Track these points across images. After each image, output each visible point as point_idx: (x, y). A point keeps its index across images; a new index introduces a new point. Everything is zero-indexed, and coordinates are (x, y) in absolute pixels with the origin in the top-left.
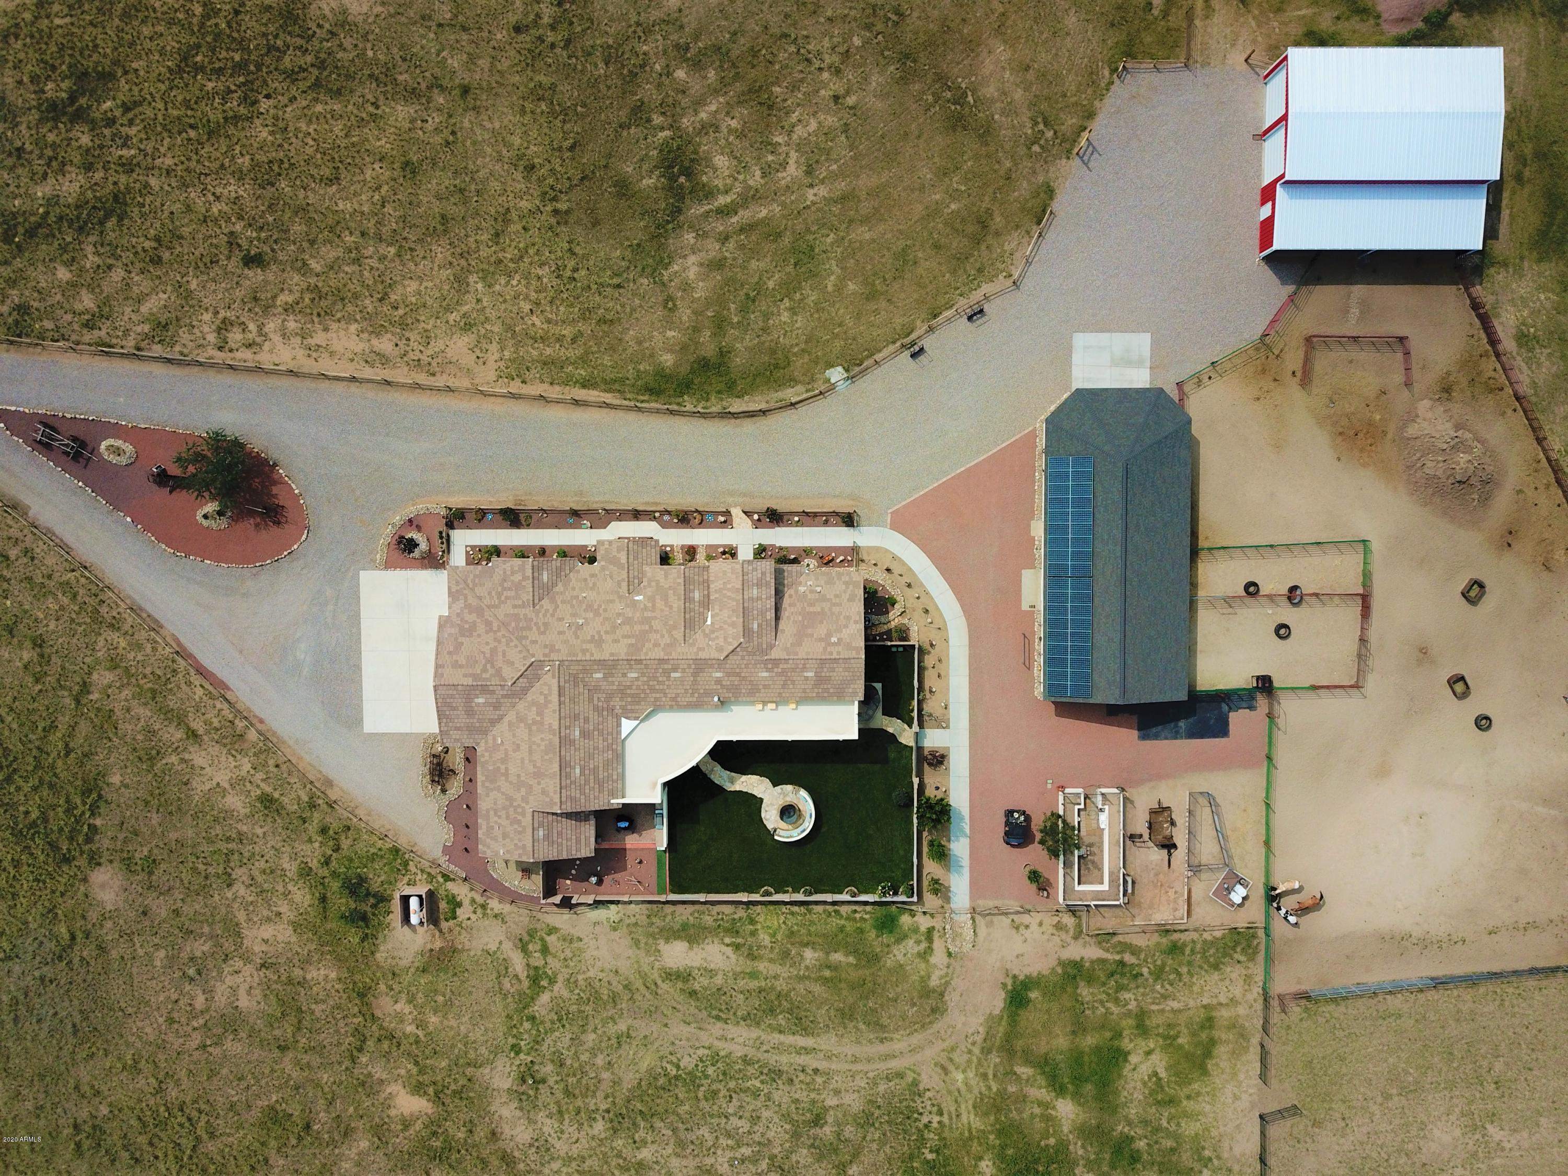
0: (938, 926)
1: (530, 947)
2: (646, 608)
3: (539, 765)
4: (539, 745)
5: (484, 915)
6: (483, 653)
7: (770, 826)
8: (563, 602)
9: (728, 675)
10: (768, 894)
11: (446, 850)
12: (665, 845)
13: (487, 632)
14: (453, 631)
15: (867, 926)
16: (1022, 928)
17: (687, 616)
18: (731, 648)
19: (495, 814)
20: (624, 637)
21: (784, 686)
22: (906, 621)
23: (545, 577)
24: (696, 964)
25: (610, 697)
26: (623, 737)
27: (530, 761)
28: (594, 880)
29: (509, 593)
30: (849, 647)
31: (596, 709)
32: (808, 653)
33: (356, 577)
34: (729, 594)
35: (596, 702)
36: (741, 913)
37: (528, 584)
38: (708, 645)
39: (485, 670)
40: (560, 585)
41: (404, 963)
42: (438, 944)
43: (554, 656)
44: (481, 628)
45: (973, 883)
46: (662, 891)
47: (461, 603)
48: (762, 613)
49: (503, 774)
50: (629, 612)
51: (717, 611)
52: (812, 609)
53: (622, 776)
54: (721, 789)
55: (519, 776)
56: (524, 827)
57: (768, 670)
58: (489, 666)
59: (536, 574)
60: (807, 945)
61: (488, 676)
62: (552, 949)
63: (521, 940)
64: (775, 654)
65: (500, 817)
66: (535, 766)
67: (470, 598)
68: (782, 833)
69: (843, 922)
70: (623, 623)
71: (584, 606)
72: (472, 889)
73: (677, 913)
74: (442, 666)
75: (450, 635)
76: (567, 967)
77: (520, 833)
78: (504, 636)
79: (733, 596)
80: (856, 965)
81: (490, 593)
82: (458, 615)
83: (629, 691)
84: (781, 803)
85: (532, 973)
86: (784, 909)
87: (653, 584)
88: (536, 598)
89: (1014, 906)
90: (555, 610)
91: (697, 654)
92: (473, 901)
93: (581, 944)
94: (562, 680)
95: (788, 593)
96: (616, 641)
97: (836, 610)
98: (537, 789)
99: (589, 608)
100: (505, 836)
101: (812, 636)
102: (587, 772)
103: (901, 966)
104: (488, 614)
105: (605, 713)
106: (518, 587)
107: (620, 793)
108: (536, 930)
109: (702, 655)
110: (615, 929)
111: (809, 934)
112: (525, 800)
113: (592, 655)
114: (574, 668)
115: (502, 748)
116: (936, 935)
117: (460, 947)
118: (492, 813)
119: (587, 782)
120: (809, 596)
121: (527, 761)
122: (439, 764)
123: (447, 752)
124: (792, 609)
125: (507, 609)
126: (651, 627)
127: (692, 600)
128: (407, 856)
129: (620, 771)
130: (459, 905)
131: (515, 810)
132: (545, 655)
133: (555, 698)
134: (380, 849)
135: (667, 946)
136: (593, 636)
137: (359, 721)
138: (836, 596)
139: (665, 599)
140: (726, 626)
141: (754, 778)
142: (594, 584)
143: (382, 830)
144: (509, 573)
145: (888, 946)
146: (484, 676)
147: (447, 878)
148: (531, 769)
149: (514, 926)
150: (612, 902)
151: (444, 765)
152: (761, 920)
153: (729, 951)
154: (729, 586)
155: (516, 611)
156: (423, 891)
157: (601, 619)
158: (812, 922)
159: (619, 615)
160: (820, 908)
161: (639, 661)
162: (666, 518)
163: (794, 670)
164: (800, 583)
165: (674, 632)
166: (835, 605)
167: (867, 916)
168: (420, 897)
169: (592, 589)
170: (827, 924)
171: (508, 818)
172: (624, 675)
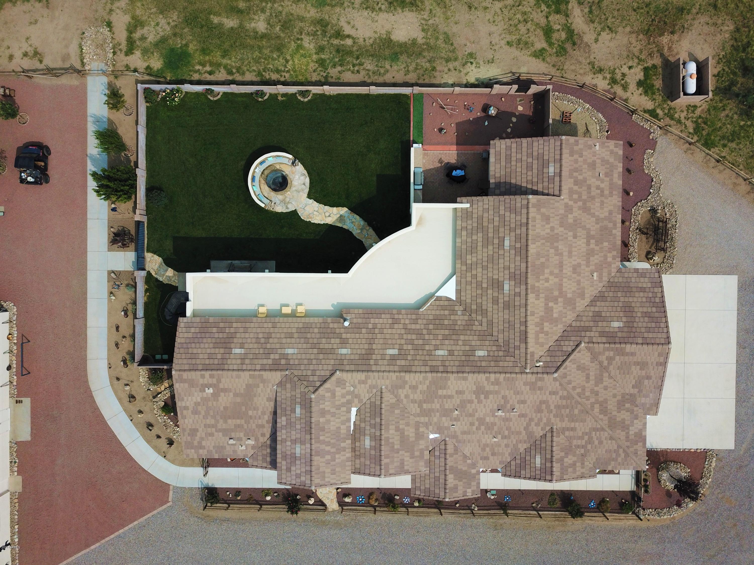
0: (121, 56)
1: (563, 35)
2: (427, 425)
3: (552, 251)
4: (551, 273)
5: (613, 72)
6: (610, 377)
7: (300, 168)
8: (519, 433)
9: (332, 351)
10: (304, 93)
11: (653, 144)
12: (412, 149)
13: (606, 401)
14: (643, 400)
15: (198, 57)
16: (31, 54)
17: (378, 420)
18: (327, 385)
19: (602, 191)
20: (450, 397)
21: (268, 337)
22: (152, 388)
23: (538, 460)
24: (383, 16)
25: (469, 324)
26: (455, 276)
27: (561, 254)
28: (492, 111)
29: (579, 442)
30: (192, 383)
31: (484, 313)
32: (238, 377)
33: (738, 441)
34: (327, 448)
35: (484, 320)
36: (334, 72)
37: (558, 454)
38: (354, 387)
39: (610, 359)
40: (522, 450)
41: (703, 19)
42: (665, 39)
43: (532, 378)
44: (612, 405)
45: (83, 102)
46: (420, 97)
47: (633, 431)
48: (290, 424)
49: (593, 237)
50: (445, 422)
51: (343, 427)
52: (238, 422)
53: (456, 233)
54: (353, 209)
55: (575, 237)
56: (571, 176)
57: (285, 356)
58: (605, 363)
59: (548, 465)
60: (264, 36)
61: (607, 353)
62: (540, 32)
63: (574, 44)
64: (277, 376)
65: (598, 188)
66: (556, 249)
67: (623, 438)
68: (286, 161)
69: (225, 61)
70: (452, 411)
71: (496, 428)
72: (626, 100)
73: (402, 73)
74: (659, 364)
75: (646, 396)
76: (524, 13)
77: (576, 170)
78: (588, 399)
79: (323, 447)
80: (210, 13)
81: (601, 443)
82: (636, 417)
83: (447, 332)
84: (288, 193)
85: (563, 7)
86: (287, 77)
87: (417, 453)
88: (549, 439)
89: (40, 79)
90: (528, 425)
91: (367, 378)
92: (625, 87)
93: (509, 38)
94: (523, 350)
95: (266, 439)
96: (459, 392)
97: (210, 421)
98: (555, 222)
99: (490, 427)
100: (593, 166)
101: (236, 395)
102: (496, 241)
103: (162, 12)
104: (604, 421)
105: (474, 307)
106: (568, 450)
107: (459, 214)
108: (558, 54)
109: (361, 376)
110: (471, 55)
111: (260, 48)
112: (569, 209)
113: (487, 379)
114: (508, 363)
115: (593, 267)
116: (124, 46)
117: (641, 36)
118: (607, 192)
119: (496, 230)
120: (242, 435)
121: (565, 254)
122: (657, 241)
123: (648, 253)
124: (260, 422)
125: (581, 428)
126: (420, 406)
127: (373, 438)
128: (696, 138)
129: (458, 240)
130: (640, 84)
131: (580, 197)
132: (542, 379)
133: (532, 329)
134: (724, 146)
135: (415, 36)
136: (486, 397)
137: (742, 288)
138: (212, 435)
139: (403, 439)
140: (333, 410)
141: (317, 220)
142: (484, 450)
143: (721, 167)
144: (578, 464)
145: (175, 35)
146: (611, 354)
147: (653, 113)
148: (561, 246)
149: (580, 59)
150: (473, 86)
151: (651, 240)
152: (312, 64)
153: (347, 30)
154: (328, 457)
155: (572, 425)
156: (683, 101)
157: (477, 415)
158: (257, 61)
159: (457, 419)
160: (249, 77)
161: (434, 370)
162: (406, 500)
163: (256, 357)
164: (253, 447)
165: (394, 401)
166: (213, 426)
167: (198, 67)
168: (685, 94)
169: (486, 445)
170: (241, 59)
171: (589, 187)
172: (451, 353)
